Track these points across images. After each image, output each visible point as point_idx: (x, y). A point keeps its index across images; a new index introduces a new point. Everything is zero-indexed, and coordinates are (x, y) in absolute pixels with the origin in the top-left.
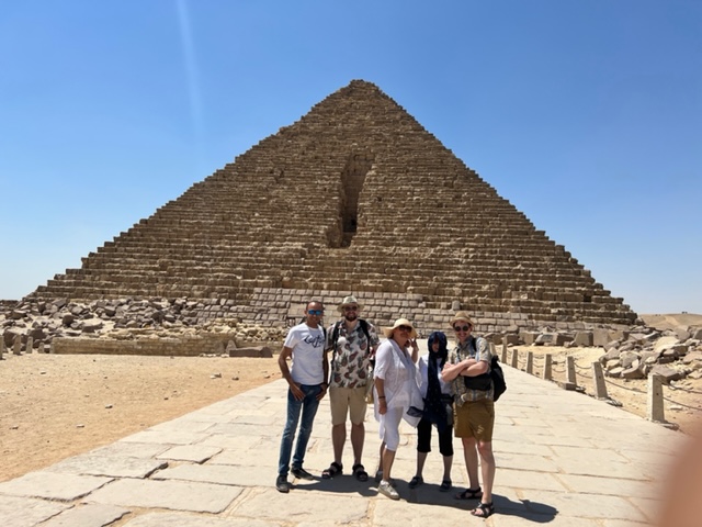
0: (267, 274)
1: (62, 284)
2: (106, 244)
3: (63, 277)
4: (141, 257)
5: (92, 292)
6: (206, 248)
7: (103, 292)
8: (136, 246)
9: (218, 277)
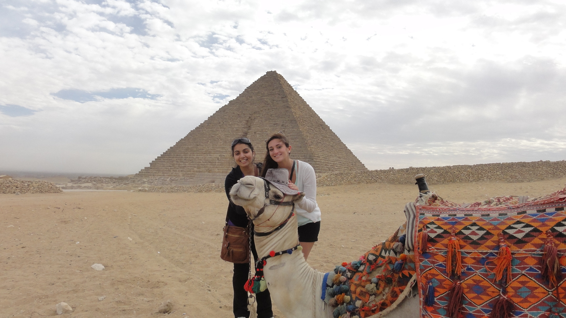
0: (204, 167)
1: (142, 173)
2: (158, 157)
3: (143, 170)
4: (167, 162)
5: (151, 175)
6: (188, 158)
7: (154, 175)
8: (167, 157)
9: (188, 169)
